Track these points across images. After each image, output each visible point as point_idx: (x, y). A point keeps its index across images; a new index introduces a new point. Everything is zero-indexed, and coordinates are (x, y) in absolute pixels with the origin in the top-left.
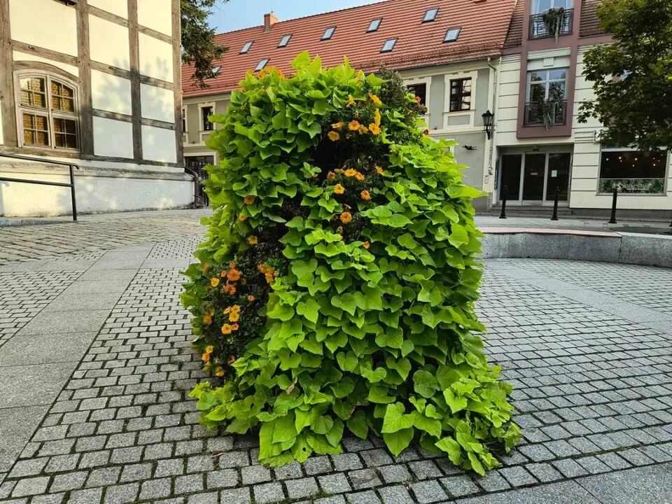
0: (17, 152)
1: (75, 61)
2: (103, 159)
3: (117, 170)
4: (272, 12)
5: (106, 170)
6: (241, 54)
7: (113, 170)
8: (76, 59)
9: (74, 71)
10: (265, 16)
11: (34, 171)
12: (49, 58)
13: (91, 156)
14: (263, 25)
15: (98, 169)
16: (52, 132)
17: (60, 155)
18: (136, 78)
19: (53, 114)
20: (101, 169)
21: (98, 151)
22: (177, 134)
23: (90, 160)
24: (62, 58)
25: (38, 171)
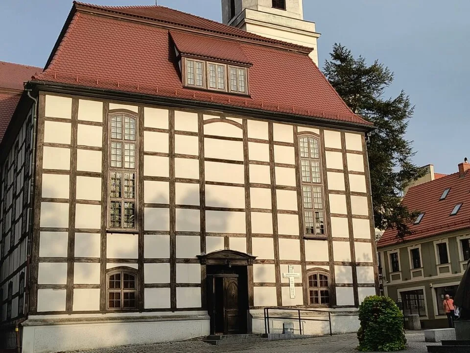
0: (308, 308)
1: (328, 264)
2: (341, 307)
3: (347, 312)
4: (466, 159)
5: (342, 312)
6: (440, 200)
7: (345, 312)
8: (328, 262)
9: (327, 268)
10: (459, 165)
11: (314, 315)
12: (318, 265)
13: (335, 306)
14: (459, 171)
15: (339, 312)
16: (320, 297)
17: (323, 307)
18: (354, 265)
19: (320, 289)
20: (340, 312)
21: (338, 304)
22: (376, 289)
23: (334, 308)
24: (323, 263)
25: (315, 315)
